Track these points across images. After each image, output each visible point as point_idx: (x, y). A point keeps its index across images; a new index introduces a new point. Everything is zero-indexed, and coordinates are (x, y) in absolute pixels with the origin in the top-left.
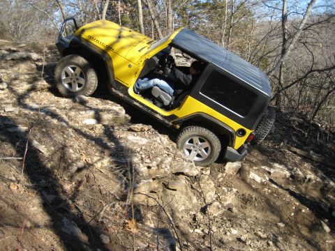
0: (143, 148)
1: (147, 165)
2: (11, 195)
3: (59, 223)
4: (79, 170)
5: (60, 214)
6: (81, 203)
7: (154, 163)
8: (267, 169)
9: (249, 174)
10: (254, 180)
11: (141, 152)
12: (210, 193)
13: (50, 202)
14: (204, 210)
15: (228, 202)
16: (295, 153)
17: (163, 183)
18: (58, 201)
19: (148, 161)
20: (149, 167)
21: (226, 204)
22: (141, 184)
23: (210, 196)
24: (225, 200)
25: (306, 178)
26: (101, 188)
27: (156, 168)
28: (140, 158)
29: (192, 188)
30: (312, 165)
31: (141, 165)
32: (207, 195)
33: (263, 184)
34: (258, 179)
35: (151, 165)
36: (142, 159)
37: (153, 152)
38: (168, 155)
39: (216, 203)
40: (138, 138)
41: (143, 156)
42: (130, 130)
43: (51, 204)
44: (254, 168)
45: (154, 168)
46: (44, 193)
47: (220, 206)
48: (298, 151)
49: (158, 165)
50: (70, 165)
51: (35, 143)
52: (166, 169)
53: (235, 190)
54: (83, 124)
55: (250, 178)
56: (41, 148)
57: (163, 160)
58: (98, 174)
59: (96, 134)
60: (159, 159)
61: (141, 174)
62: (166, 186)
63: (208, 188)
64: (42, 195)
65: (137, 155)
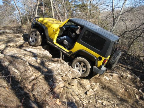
0: (59, 68)
1: (61, 75)
2: (7, 92)
3: (28, 102)
4: (33, 80)
5: (28, 99)
6: (36, 93)
7: (64, 75)
8: (111, 74)
9: (104, 76)
11: (58, 70)
12: (88, 86)
13: (23, 94)
14: (86, 93)
15: (96, 89)
16: (122, 66)
17: (68, 83)
18: (26, 94)
20: (62, 76)
21: (95, 90)
22: (60, 84)
23: (88, 87)
25: (127, 77)
26: (43, 86)
27: (65, 76)
29: (80, 84)
30: (129, 71)
31: (59, 76)
32: (87, 87)
33: (110, 80)
34: (107, 78)
35: (63, 75)
36: (59, 73)
37: (63, 70)
38: (70, 70)
39: (91, 90)
40: (57, 64)
41: (59, 72)
42: (53, 61)
43: (24, 95)
44: (106, 74)
45: (64, 77)
46: (20, 90)
47: (93, 91)
48: (123, 65)
49: (66, 75)
50: (30, 77)
51: (13, 69)
52: (69, 77)
53: (98, 84)
54: (32, 60)
55: (104, 78)
56: (16, 71)
57: (68, 73)
58: (41, 81)
59: (38, 64)
60: (66, 72)
61: (59, 80)
62: (69, 84)
63: (87, 83)
64: (19, 91)
65: (57, 71)
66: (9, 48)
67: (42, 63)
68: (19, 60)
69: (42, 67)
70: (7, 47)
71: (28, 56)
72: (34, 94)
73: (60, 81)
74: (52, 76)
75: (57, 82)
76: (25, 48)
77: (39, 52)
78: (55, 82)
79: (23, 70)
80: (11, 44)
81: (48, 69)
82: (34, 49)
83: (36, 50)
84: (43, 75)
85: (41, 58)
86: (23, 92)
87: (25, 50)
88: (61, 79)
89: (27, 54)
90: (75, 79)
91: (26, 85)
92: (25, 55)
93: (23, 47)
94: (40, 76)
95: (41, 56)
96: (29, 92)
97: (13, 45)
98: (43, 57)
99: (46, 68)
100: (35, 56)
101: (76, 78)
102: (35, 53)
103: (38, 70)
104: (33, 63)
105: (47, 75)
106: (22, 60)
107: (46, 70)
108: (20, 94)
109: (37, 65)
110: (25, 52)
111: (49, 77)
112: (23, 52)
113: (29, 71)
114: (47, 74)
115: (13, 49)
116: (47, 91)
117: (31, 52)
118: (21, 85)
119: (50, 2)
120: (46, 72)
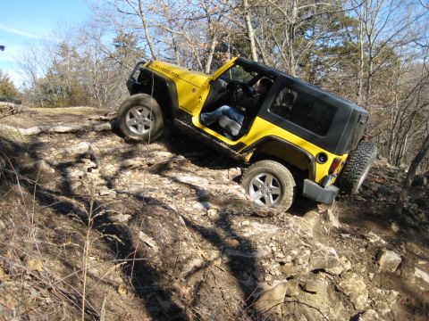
0: (274, 238)
1: (280, 260)
2: (122, 302)
4: (197, 269)
6: (203, 312)
7: (289, 258)
9: (414, 271)
10: (421, 279)
11: (271, 244)
12: (361, 297)
13: (166, 310)
15: (387, 310)
17: (300, 285)
18: (176, 309)
19: (281, 255)
20: (282, 264)
21: (384, 312)
22: (274, 285)
23: (362, 300)
24: (383, 307)
26: (224, 291)
27: (291, 264)
28: (270, 251)
29: (336, 289)
31: (273, 261)
32: (358, 300)
34: (427, 278)
35: (284, 260)
36: (273, 252)
37: (286, 243)
38: (306, 247)
39: (371, 312)
40: (266, 225)
41: (274, 249)
42: (255, 215)
43: (169, 313)
44: (421, 262)
46: (159, 298)
47: (377, 316)
49: (293, 261)
50: (186, 262)
51: (142, 234)
52: (304, 266)
53: (395, 293)
54: (194, 209)
55: (416, 277)
56: (149, 240)
57: (300, 254)
58: (218, 273)
59: (212, 221)
60: (295, 252)
61: (273, 273)
62: (303, 288)
63: (358, 289)
64: (157, 301)
65: (267, 247)
66: (129, 173)
67: (223, 221)
68: (158, 208)
69: (221, 233)
70: (124, 168)
71: (184, 199)
72: (197, 314)
73: (275, 277)
74: (253, 260)
75: (266, 279)
76: (173, 174)
77: (214, 187)
78: (259, 281)
79: (168, 240)
80: (136, 161)
81: (239, 239)
82: (201, 179)
83: (205, 180)
84: (225, 258)
85: (220, 204)
86: (166, 305)
87: (175, 180)
88: (278, 273)
89: (180, 191)
90: (321, 273)
91: (176, 285)
92: (175, 193)
93: (169, 169)
94: (216, 259)
95: (222, 199)
96: (183, 307)
97: (141, 163)
98: (226, 203)
99: (234, 236)
100: (203, 197)
101: (323, 271)
102: (203, 191)
103: (211, 241)
104: (195, 218)
105: (238, 257)
106: (165, 208)
107: (235, 242)
108: (158, 310)
109: (209, 225)
110: (175, 186)
111: (244, 265)
112: (168, 186)
113: (184, 243)
114: (238, 253)
115: (142, 175)
116: (235, 306)
117: (191, 186)
118: (163, 284)
119: (250, 41)
120: (233, 248)
